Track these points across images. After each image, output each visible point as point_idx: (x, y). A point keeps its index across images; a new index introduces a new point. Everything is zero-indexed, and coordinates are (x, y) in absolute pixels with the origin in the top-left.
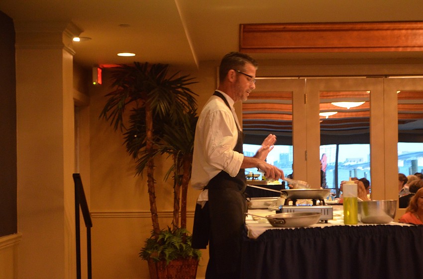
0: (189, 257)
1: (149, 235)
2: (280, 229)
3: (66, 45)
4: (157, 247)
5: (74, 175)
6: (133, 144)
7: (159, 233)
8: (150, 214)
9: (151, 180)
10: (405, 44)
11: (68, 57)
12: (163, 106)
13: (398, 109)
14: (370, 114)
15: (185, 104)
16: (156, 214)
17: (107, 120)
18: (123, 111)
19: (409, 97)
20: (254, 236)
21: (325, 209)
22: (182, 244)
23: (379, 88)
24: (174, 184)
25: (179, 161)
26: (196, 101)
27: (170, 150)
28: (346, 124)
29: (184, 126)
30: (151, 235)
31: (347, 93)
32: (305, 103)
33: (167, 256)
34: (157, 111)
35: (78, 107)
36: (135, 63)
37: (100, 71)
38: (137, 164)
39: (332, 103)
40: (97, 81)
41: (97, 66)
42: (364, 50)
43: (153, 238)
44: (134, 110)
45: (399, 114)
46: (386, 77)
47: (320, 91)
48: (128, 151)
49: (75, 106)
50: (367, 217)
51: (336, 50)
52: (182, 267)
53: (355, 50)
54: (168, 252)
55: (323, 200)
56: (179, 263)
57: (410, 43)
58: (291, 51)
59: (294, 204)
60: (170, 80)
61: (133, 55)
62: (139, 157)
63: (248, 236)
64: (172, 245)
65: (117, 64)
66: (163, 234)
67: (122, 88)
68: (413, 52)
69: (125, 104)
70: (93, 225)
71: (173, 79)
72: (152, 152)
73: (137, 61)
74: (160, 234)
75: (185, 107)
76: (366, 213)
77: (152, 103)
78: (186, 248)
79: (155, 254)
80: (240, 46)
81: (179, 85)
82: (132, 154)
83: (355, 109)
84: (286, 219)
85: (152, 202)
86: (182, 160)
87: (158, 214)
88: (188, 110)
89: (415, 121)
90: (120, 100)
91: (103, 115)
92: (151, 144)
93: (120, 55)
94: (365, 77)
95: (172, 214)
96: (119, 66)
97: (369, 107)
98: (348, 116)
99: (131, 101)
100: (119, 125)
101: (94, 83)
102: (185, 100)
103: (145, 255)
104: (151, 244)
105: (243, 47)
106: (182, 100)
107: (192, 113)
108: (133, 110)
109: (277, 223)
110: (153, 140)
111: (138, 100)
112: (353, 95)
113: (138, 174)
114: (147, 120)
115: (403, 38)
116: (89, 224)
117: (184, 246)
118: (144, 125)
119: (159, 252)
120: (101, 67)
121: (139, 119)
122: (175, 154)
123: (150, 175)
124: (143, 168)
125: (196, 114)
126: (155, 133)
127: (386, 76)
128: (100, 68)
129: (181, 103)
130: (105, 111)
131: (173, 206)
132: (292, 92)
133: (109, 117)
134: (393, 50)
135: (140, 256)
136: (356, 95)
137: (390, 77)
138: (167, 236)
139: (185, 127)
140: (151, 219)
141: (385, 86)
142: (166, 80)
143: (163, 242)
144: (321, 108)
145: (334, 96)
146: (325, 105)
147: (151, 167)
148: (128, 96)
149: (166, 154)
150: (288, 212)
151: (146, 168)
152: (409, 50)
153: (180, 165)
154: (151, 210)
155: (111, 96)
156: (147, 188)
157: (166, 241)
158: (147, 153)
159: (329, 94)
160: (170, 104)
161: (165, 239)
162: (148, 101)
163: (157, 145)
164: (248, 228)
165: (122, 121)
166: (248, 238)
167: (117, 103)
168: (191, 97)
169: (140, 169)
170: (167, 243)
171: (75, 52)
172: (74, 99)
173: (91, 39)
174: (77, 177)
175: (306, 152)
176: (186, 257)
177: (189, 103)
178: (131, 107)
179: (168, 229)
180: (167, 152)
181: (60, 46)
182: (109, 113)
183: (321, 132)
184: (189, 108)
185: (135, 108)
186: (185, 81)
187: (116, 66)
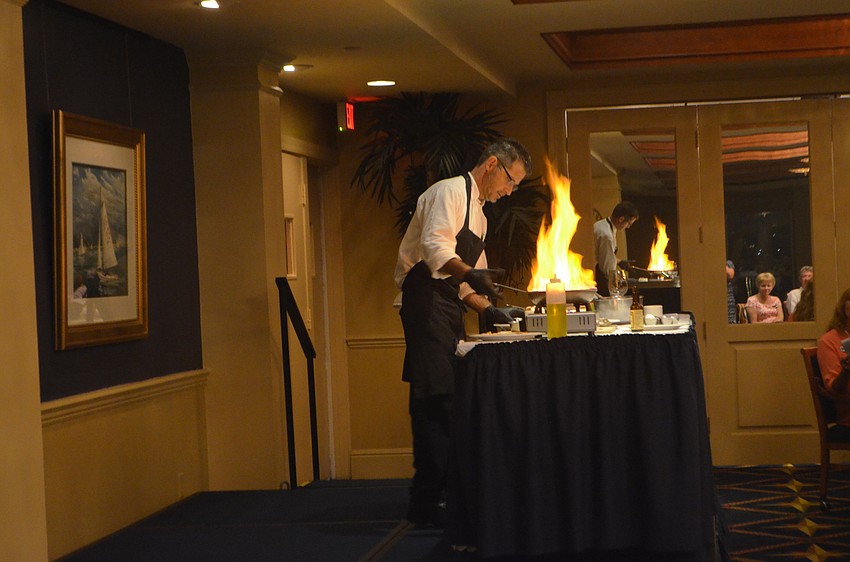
3: (263, 84)
5: (277, 279)
12: (448, 163)
17: (365, 189)
18: (393, 171)
21: (584, 317)
23: (824, 116)
32: (697, 146)
34: (440, 170)
37: (350, 107)
40: (346, 125)
41: (345, 100)
46: (835, 96)
47: (722, 125)
60: (465, 119)
61: (393, 83)
67: (385, 135)
69: (395, 160)
71: (469, 117)
73: (404, 91)
81: (480, 126)
91: (357, 181)
93: (370, 84)
94: (799, 99)
99: (403, 155)
100: (386, 196)
101: (341, 129)
108: (408, 168)
111: (414, 154)
120: (351, 101)
128: (350, 103)
130: (360, 175)
132: (675, 129)
133: (369, 185)
141: (834, 114)
142: (457, 119)
155: (369, 149)
160: (460, 160)
165: (391, 186)
171: (282, 91)
173: (312, 66)
174: (282, 283)
175: (700, 229)
178: (405, 164)
181: (257, 87)
182: (367, 178)
185: (411, 165)
186: (490, 118)
187: (373, 99)
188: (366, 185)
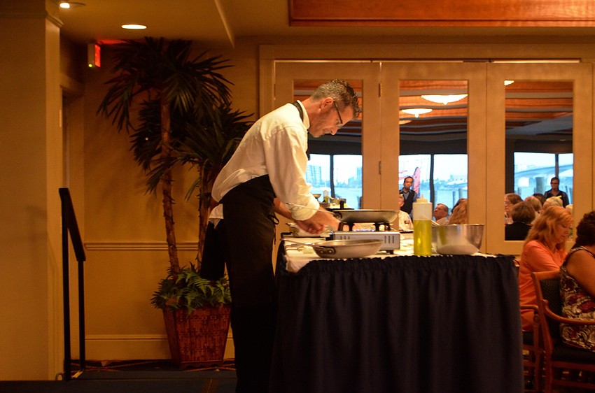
0: (219, 304)
1: (165, 275)
2: (328, 260)
3: (50, 13)
4: (175, 290)
5: (60, 189)
6: (143, 150)
7: (178, 271)
8: (167, 246)
9: (168, 200)
10: (515, 17)
11: (53, 29)
12: (184, 99)
13: (506, 105)
14: (468, 112)
15: (215, 96)
16: (174, 246)
17: (108, 116)
18: (130, 105)
19: (528, 90)
20: (294, 269)
21: (389, 236)
22: (209, 286)
23: (481, 76)
24: (198, 205)
25: (206, 174)
26: (230, 92)
27: (194, 158)
28: (437, 125)
29: (213, 127)
30: (168, 275)
31: (442, 82)
32: (380, 96)
33: (189, 302)
34: (176, 104)
35: (68, 99)
36: (146, 38)
37: (98, 48)
38: (150, 177)
39: (423, 96)
40: (94, 62)
41: (94, 42)
42: (460, 24)
43: (170, 278)
44: (145, 103)
45: (506, 112)
46: (490, 62)
47: (400, 80)
48: (136, 159)
49: (64, 97)
50: (443, 246)
51: (422, 24)
52: (209, 317)
53: (447, 24)
54: (189, 298)
55: (388, 225)
56: (205, 313)
57: (521, 16)
58: (360, 24)
59: (351, 230)
60: (195, 63)
61: (144, 27)
62: (152, 167)
63: (287, 269)
64: (196, 288)
65: (122, 40)
66: (184, 273)
67: (129, 73)
68: (526, 27)
69: (132, 95)
70: (87, 259)
71: (198, 61)
72: (169, 162)
73: (148, 36)
74: (180, 273)
75: (215, 99)
76: (444, 241)
77: (169, 94)
78: (215, 292)
79: (173, 300)
80: (290, 16)
81: (207, 69)
82: (142, 164)
83: (454, 104)
84: (337, 247)
85: (169, 230)
86: (210, 172)
87: (177, 246)
88: (219, 105)
89: (538, 122)
90: (126, 89)
91: (102, 110)
92: (168, 151)
93: (124, 27)
94: (462, 62)
95: (197, 246)
96: (125, 42)
97: (466, 103)
98: (446, 114)
99: (140, 91)
100: (124, 124)
101: (90, 66)
102: (215, 90)
103: (159, 301)
104: (167, 286)
105: (294, 18)
106: (211, 90)
107: (224, 108)
108: (143, 102)
109: (324, 252)
110: (171, 144)
111: (151, 90)
112: (451, 86)
113: (149, 191)
114: (162, 116)
115: (513, 9)
116: (81, 257)
117: (212, 289)
118: (158, 125)
119: (178, 297)
120: (99, 43)
121: (151, 114)
122: (201, 165)
123: (166, 193)
124: (157, 182)
125: (230, 110)
126: (173, 135)
127: (490, 60)
128: (99, 45)
129: (210, 94)
130: (104, 105)
131: (198, 234)
132: (362, 81)
133: (111, 114)
134: (498, 24)
135: (153, 303)
136: (454, 86)
137: (495, 62)
138: (189, 276)
139: (215, 127)
140: (167, 253)
141: (489, 75)
142: (189, 62)
143: (183, 283)
144: (403, 103)
145: (424, 86)
146: (414, 98)
147: (168, 181)
148: (136, 84)
149: (188, 164)
150: (341, 239)
151: (161, 183)
152: (520, 24)
153: (208, 180)
154: (168, 240)
155: (114, 84)
156: (162, 211)
157: (188, 283)
158: (163, 163)
159: (417, 84)
160: (194, 96)
161: (187, 280)
162: (165, 90)
163: (176, 151)
164: (288, 259)
165: (128, 117)
166: (286, 271)
167: (122, 94)
168: (223, 86)
169: (153, 184)
170: (189, 285)
171: (62, 23)
172: (61, 86)
173: (84, 5)
174: (64, 193)
175: (380, 162)
176: (215, 305)
177: (220, 95)
178: (141, 99)
179: (190, 266)
180: (190, 161)
181: (43, 15)
182: (110, 108)
183: (400, 137)
184: (220, 101)
185: (147, 100)
186: (216, 63)
187: (120, 42)
188: (109, 113)
